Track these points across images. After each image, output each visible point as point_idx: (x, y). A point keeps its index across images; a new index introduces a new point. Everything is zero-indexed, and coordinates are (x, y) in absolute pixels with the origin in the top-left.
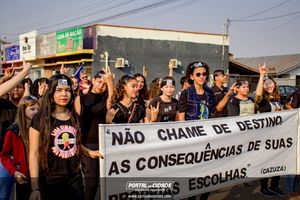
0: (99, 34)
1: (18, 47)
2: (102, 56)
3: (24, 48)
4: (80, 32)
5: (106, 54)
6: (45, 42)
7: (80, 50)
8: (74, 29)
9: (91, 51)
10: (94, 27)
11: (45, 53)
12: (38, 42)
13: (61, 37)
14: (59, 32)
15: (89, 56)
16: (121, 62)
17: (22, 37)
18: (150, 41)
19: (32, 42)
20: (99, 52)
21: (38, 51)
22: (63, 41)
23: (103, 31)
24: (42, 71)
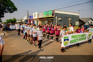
0: (55, 12)
4: (51, 12)
5: (57, 17)
6: (40, 14)
7: (51, 16)
12: (38, 15)
16: (60, 19)
17: (34, 14)
18: (65, 14)
19: (36, 15)
20: (55, 16)
22: (45, 14)
24: (39, 21)
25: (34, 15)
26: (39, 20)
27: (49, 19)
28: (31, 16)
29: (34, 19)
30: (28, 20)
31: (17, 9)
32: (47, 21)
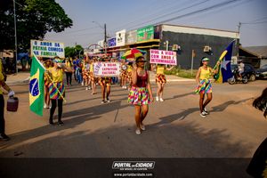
0: (163, 30)
1: (115, 39)
2: (165, 43)
3: (118, 40)
4: (152, 29)
5: (167, 42)
6: (130, 35)
8: (148, 27)
9: (159, 40)
10: (160, 26)
11: (130, 42)
12: (126, 36)
13: (140, 32)
14: (139, 30)
15: (157, 43)
16: (176, 47)
17: (118, 33)
18: (193, 35)
19: (123, 36)
20: (163, 41)
21: (126, 41)
23: (166, 28)
25: (117, 37)
28: (112, 40)
29: (119, 48)
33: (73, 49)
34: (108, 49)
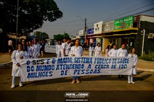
0: (141, 20)
1: (93, 29)
2: (142, 32)
3: (96, 29)
5: (144, 30)
6: (107, 26)
7: (131, 28)
9: (137, 29)
10: (138, 17)
11: (107, 30)
12: (103, 26)
13: (117, 22)
14: (116, 20)
15: (135, 31)
16: (152, 35)
17: (95, 24)
19: (100, 26)
20: (141, 29)
21: (103, 30)
22: (117, 25)
23: (143, 18)
24: (104, 39)
25: (95, 27)
26: (105, 37)
27: (125, 36)
28: (90, 30)
29: (95, 35)
30: (84, 36)
31: (62, 14)
32: (120, 39)
33: (62, 36)
34: (87, 36)
